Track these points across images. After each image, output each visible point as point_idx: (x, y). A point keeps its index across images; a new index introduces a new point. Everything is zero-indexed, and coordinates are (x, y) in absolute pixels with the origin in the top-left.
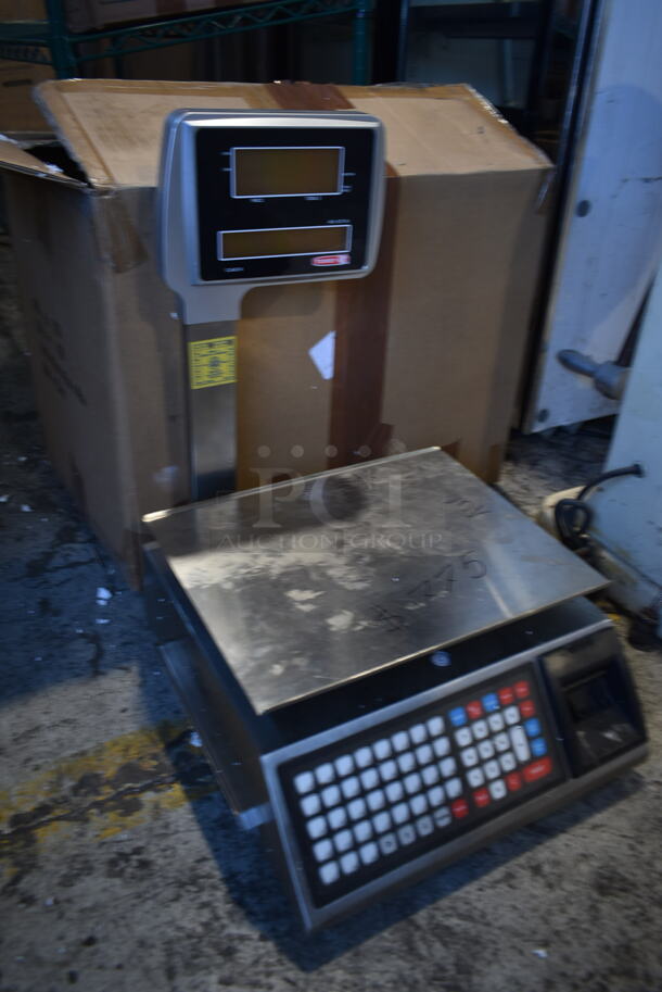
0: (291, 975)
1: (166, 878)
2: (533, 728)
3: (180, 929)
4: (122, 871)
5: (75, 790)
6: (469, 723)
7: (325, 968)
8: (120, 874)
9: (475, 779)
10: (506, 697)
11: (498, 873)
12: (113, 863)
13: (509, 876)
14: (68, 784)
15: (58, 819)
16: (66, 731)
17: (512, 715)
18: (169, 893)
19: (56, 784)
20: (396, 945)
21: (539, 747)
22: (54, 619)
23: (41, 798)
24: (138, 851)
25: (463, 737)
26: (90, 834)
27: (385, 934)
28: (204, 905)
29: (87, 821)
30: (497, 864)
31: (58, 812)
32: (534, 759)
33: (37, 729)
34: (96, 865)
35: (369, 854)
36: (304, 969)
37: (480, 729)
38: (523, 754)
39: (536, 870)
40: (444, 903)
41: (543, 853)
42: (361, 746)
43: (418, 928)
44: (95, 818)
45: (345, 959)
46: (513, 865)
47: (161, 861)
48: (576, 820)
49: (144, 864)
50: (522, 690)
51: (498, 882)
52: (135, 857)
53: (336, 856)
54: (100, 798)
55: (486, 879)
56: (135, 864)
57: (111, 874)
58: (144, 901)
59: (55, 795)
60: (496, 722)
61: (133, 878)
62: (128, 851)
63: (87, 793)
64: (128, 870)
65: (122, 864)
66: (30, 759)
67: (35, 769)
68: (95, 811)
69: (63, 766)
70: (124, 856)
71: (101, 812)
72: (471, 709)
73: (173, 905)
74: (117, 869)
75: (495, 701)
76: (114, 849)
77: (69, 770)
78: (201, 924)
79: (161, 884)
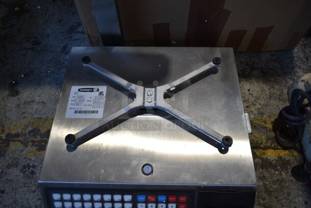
1: (36, 182)
3: (28, 203)
4: (26, 171)
5: (30, 132)
6: (147, 202)
8: (24, 172)
10: (172, 199)
12: (24, 167)
14: (30, 129)
15: (19, 141)
16: (41, 106)
17: (172, 206)
18: (33, 188)
19: (26, 127)
22: (64, 56)
23: (19, 130)
24: (34, 166)
25: (141, 206)
26: (24, 152)
29: (26, 146)
31: (21, 138)
33: (33, 101)
34: (20, 165)
37: (152, 206)
44: (29, 146)
47: (38, 175)
49: (33, 173)
52: (31, 168)
54: (35, 140)
56: (30, 171)
57: (22, 171)
58: (24, 187)
59: (23, 132)
60: (162, 206)
61: (27, 176)
62: (31, 165)
63: (32, 135)
64: (27, 172)
65: (27, 169)
66: (24, 113)
67: (24, 118)
68: (31, 144)
69: (32, 121)
70: (29, 166)
71: (32, 146)
72: (150, 197)
73: (32, 193)
74: (24, 170)
75: (165, 199)
76: (28, 162)
77: (33, 123)
78: (35, 205)
79: (33, 183)
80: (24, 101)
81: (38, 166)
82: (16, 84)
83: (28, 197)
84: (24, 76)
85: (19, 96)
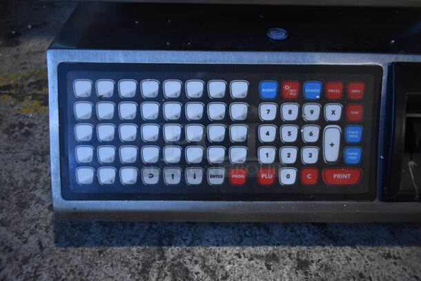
0: (45, 242)
1: (32, 146)
2: (354, 134)
3: (11, 177)
4: (13, 132)
5: (30, 85)
6: (280, 100)
7: (71, 249)
8: (10, 133)
9: (266, 156)
10: (334, 91)
11: (263, 250)
12: (13, 126)
13: (273, 257)
14: (32, 80)
15: (10, 94)
17: (334, 111)
18: (24, 155)
19: (26, 78)
20: (135, 262)
21: (353, 156)
23: (12, 82)
24: (30, 125)
25: (267, 111)
26: (16, 108)
27: (134, 249)
28: (36, 170)
29: (22, 100)
30: (267, 243)
31: (13, 91)
32: (341, 163)
34: (4, 124)
35: (128, 176)
36: (56, 242)
37: (290, 111)
38: (331, 155)
39: (303, 265)
40: (199, 250)
41: (318, 254)
42: (152, 77)
43: (163, 257)
44: (26, 100)
45: (89, 251)
46: (281, 250)
47: (37, 136)
48: (372, 242)
49: (27, 134)
50: (356, 91)
51: (258, 257)
52: (26, 128)
53: (95, 164)
55: (250, 250)
56: (23, 131)
57: (6, 131)
58: (7, 153)
59: (20, 83)
60: (312, 112)
61: (15, 138)
62: (27, 123)
63: (35, 88)
64: (16, 133)
65: (17, 129)
66: (25, 63)
67: (23, 68)
68: (30, 97)
69: (37, 71)
70: (21, 125)
71: (32, 99)
72: (287, 87)
73: (20, 162)
74: (11, 130)
75: (318, 91)
76: (20, 120)
77: (38, 74)
78: (25, 180)
79: (25, 148)
80: (26, 52)
81: (39, 124)
82: (18, 34)
83: (11, 169)
84: (33, 27)
85: (18, 47)
